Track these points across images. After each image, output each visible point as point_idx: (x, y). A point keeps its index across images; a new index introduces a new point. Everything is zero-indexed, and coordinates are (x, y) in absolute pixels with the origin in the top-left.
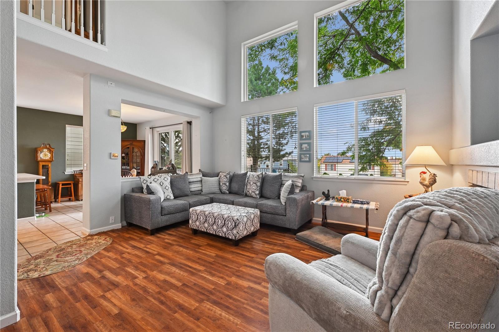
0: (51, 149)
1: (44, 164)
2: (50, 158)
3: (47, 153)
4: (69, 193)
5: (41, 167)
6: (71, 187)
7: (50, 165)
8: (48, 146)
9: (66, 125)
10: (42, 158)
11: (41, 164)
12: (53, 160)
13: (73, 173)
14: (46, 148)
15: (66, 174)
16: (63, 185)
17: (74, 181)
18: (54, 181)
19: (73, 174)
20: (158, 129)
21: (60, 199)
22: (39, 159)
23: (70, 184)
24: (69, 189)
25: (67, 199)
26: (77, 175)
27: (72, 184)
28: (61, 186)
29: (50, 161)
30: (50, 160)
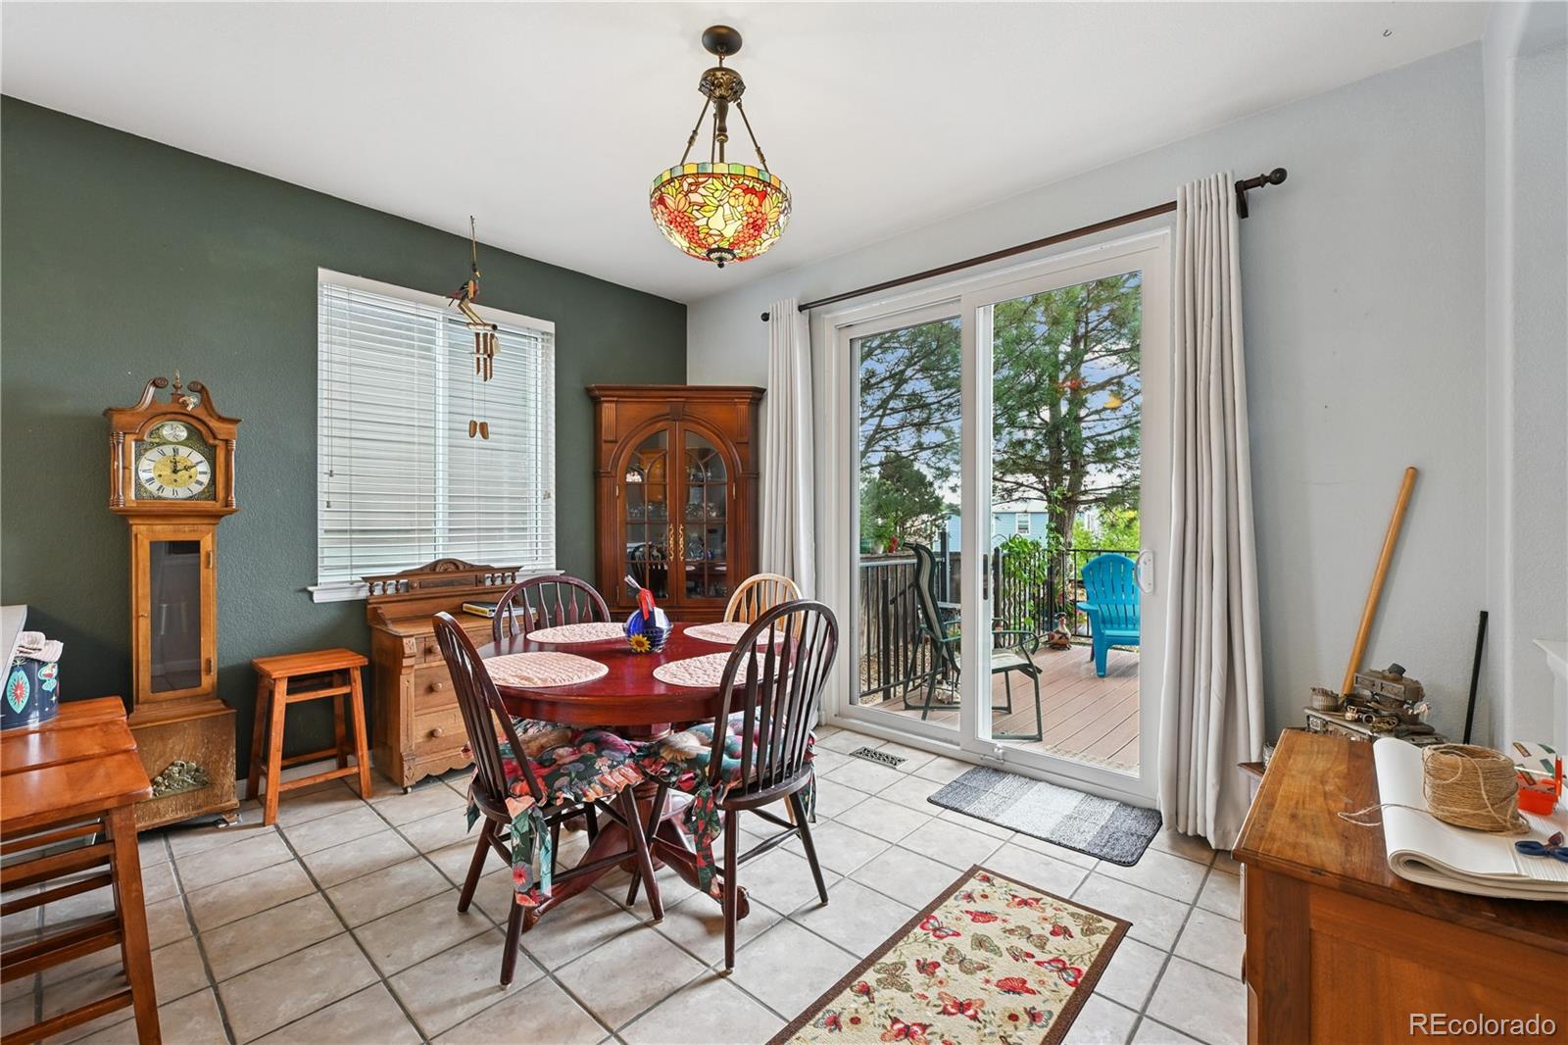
0: (214, 424)
1: (166, 532)
2: (211, 492)
3: (184, 451)
4: (340, 730)
5: (142, 556)
6: (348, 698)
7: (207, 544)
8: (192, 401)
9: (323, 273)
10: (153, 488)
11: (144, 534)
12: (227, 504)
13: (363, 594)
14: (180, 414)
15: (318, 598)
16: (296, 683)
17: (368, 653)
18: (240, 654)
19: (364, 602)
20: (848, 312)
21: (277, 778)
22: (129, 498)
23: (343, 676)
24: (339, 709)
25: (323, 771)
26: (386, 610)
27: (357, 675)
28: (281, 699)
29: (212, 508)
30: (208, 505)
